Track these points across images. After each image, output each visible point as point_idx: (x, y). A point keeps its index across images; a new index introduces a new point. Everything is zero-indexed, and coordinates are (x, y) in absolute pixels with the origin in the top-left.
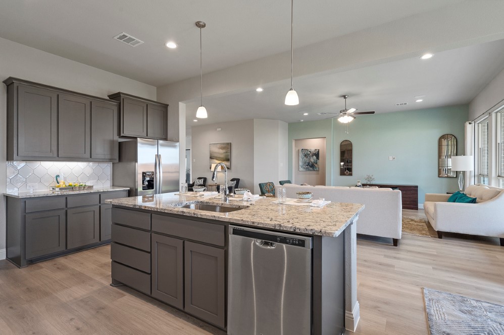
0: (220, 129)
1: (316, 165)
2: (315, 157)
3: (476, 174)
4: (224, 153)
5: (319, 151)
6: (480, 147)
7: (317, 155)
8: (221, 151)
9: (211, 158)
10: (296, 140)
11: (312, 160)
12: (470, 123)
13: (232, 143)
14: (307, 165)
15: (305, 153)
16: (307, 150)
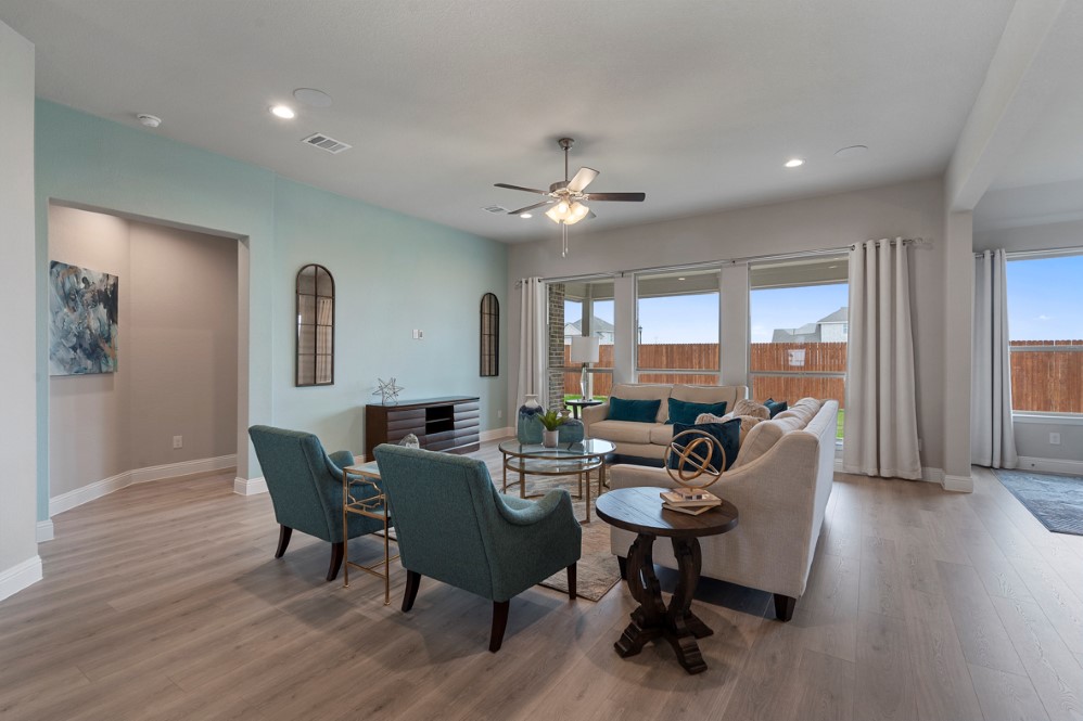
1: (106, 347)
2: (102, 311)
5: (115, 286)
7: (109, 298)
11: (94, 325)
14: (74, 348)
15: (68, 286)
16: (74, 270)
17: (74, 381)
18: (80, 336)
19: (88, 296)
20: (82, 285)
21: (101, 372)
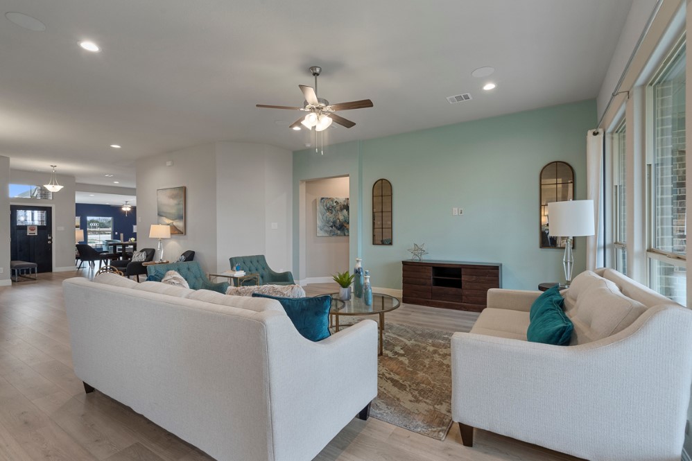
0: (169, 163)
1: (348, 226)
2: (345, 212)
3: (608, 241)
4: (176, 205)
5: (348, 203)
6: (616, 183)
7: (346, 207)
8: (173, 202)
9: (160, 215)
10: (308, 182)
11: (341, 218)
12: (595, 134)
13: (187, 188)
14: (332, 227)
15: (328, 205)
16: (332, 200)
17: (334, 238)
18: (334, 222)
19: (338, 208)
20: (335, 204)
21: (345, 235)
